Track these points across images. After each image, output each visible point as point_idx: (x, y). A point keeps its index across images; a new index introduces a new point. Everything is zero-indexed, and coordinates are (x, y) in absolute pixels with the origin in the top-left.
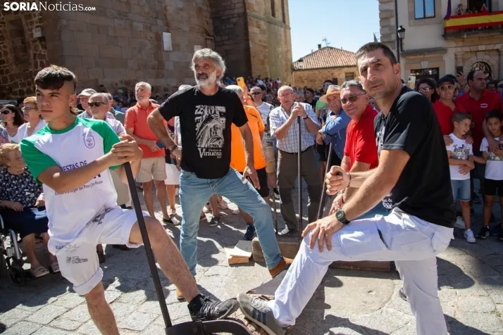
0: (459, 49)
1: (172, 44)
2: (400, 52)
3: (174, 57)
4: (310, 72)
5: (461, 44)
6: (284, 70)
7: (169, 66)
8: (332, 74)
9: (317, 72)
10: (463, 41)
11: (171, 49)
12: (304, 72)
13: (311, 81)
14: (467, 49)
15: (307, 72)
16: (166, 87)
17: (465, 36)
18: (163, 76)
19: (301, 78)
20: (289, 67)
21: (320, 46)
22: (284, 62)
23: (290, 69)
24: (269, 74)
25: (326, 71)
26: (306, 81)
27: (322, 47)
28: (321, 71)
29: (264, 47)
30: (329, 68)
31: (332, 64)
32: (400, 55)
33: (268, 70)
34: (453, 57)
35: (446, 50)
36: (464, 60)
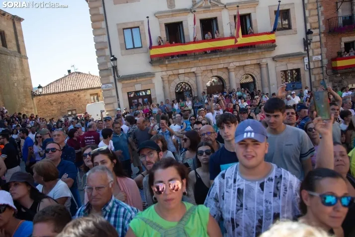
0: (164, 73)
2: (116, 77)
4: (59, 95)
5: (165, 69)
6: (22, 97)
8: (79, 96)
9: (64, 95)
10: (167, 66)
12: (52, 96)
13: (60, 103)
14: (170, 73)
17: (167, 63)
20: (30, 93)
21: (69, 71)
22: (22, 90)
23: (30, 96)
25: (73, 94)
26: (55, 104)
27: (72, 72)
28: (68, 94)
30: (75, 91)
31: (78, 87)
32: (117, 80)
34: (161, 79)
35: (154, 74)
36: (169, 82)
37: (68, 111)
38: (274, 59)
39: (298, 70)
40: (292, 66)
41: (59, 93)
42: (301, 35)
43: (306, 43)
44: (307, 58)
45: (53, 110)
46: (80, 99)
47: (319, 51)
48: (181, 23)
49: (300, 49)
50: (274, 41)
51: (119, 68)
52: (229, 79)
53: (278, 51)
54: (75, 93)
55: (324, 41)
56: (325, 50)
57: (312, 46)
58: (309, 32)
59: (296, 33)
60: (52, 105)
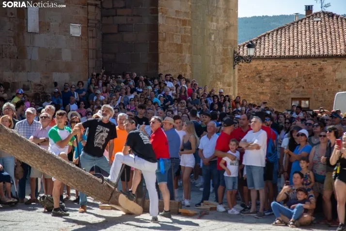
1: (40, 22)
3: (41, 41)
4: (279, 63)
6: (218, 61)
7: (33, 54)
8: (321, 69)
9: (289, 63)
11: (38, 30)
12: (265, 62)
13: (279, 80)
15: (272, 63)
16: (27, 84)
18: (24, 69)
19: (259, 73)
20: (231, 55)
21: (309, 9)
22: (220, 48)
23: (231, 60)
24: (188, 68)
25: (309, 64)
26: (267, 79)
28: (299, 62)
29: (184, 22)
30: (315, 57)
31: (324, 51)
33: (187, 60)
37: (293, 99)
41: (280, 58)
45: (262, 93)
46: (323, 77)
54: (315, 61)
60: (262, 81)
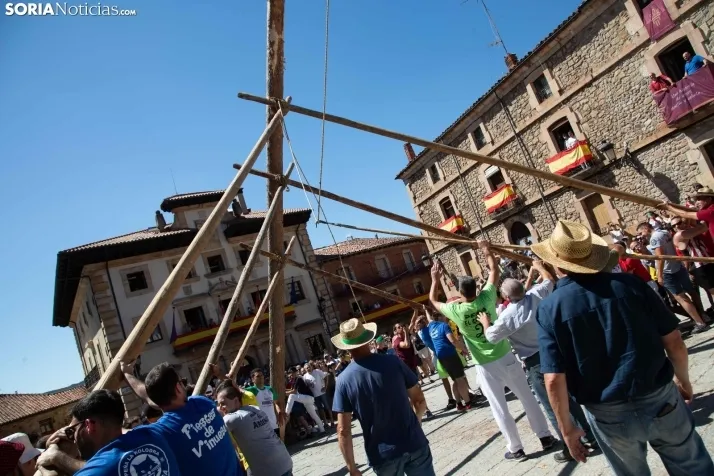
0: (191, 363)
35: (181, 366)
38: (296, 329)
39: (320, 336)
40: (314, 332)
42: (315, 302)
43: (321, 310)
44: (325, 323)
47: (333, 314)
48: (200, 308)
49: (317, 316)
50: (293, 312)
51: (142, 366)
52: (257, 355)
53: (299, 321)
55: (335, 305)
56: (338, 312)
57: (327, 311)
58: (321, 300)
59: (310, 302)
